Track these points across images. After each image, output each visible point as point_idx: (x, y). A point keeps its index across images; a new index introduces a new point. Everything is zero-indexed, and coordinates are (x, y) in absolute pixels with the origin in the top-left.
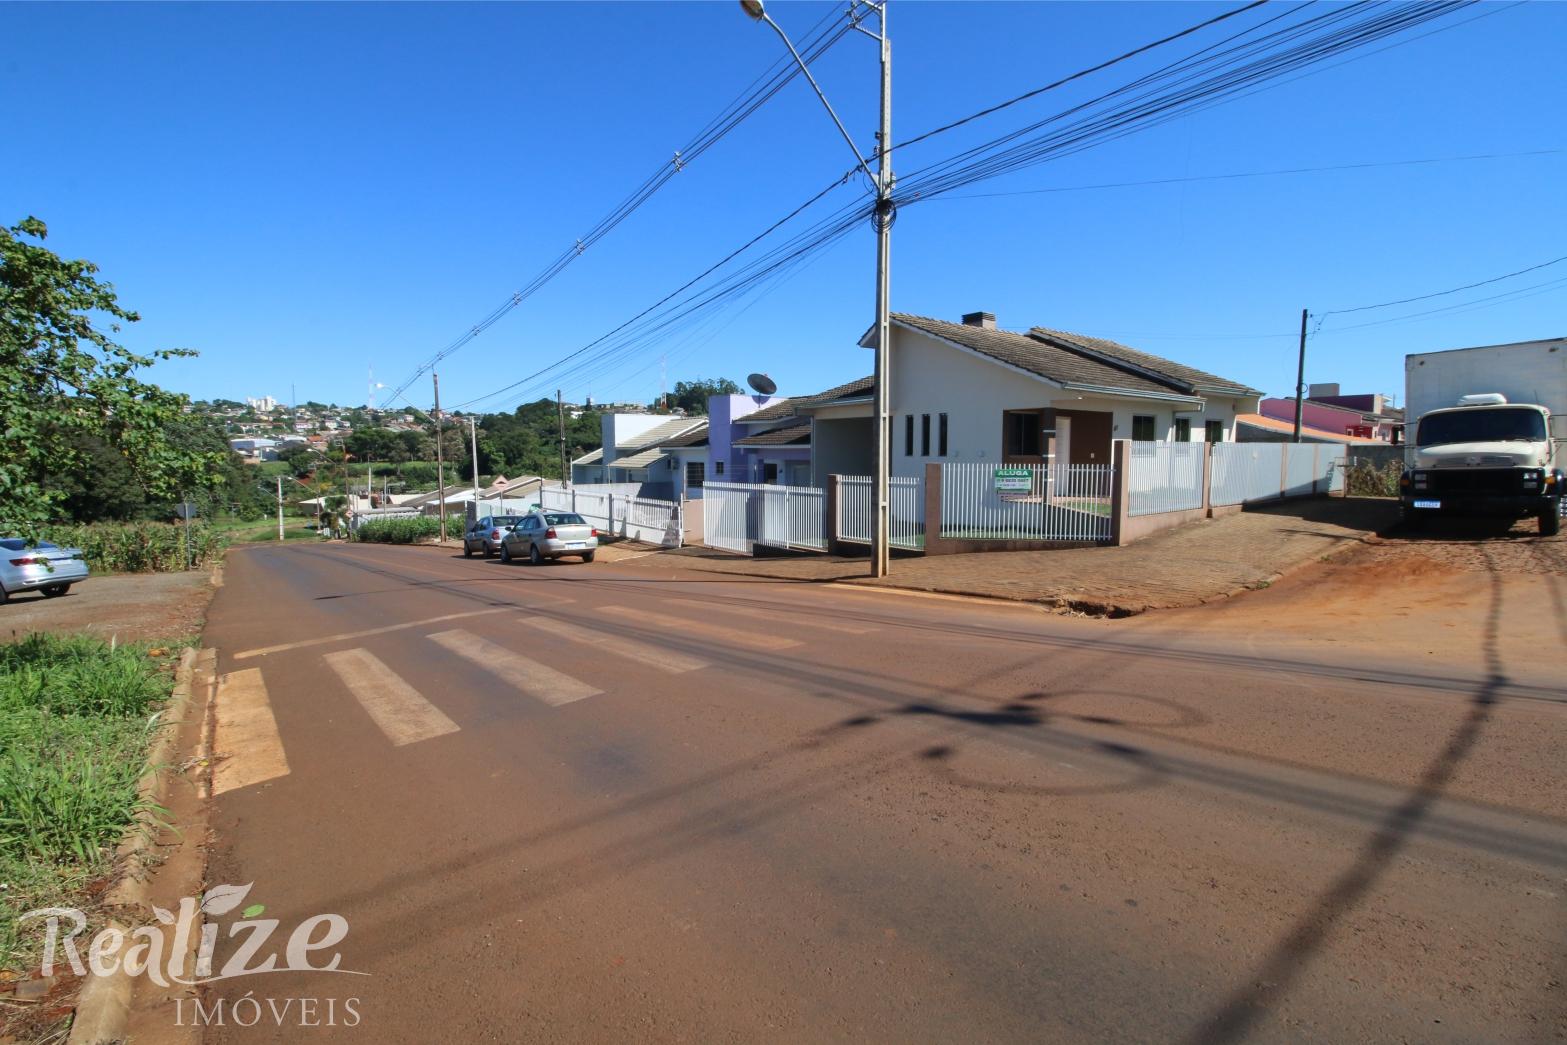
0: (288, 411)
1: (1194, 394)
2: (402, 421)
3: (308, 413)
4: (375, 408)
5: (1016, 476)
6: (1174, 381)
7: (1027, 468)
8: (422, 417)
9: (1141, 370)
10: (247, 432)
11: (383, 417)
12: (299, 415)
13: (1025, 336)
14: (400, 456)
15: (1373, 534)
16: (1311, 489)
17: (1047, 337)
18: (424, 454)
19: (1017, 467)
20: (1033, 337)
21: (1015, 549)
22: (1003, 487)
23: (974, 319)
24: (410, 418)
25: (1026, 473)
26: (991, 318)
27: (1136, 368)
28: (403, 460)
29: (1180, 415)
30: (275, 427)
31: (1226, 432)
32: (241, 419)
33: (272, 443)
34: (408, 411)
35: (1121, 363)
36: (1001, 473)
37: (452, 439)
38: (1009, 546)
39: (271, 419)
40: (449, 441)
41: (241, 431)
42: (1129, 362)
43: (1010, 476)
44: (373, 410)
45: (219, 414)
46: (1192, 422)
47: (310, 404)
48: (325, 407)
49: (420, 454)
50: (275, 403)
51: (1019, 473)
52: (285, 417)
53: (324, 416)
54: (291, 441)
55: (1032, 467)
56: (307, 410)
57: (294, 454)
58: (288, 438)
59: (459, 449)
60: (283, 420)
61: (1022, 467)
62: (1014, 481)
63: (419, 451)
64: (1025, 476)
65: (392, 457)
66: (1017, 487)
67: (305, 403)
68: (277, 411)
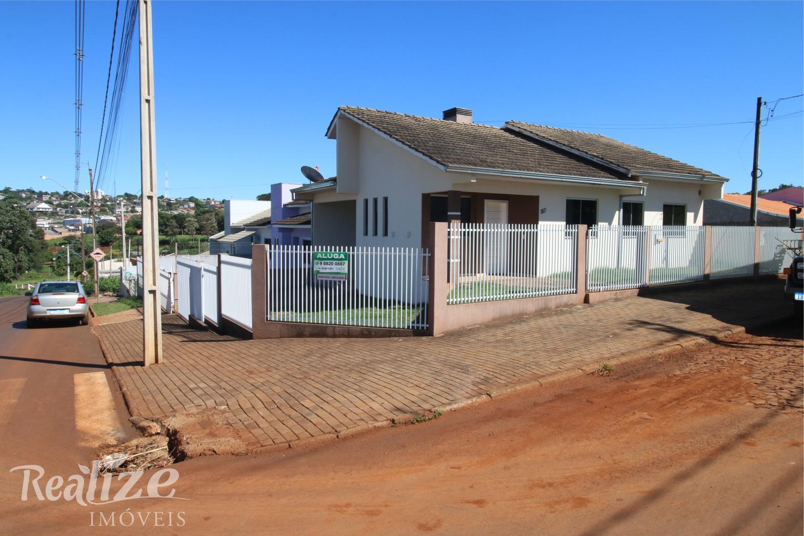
0: (111, 200)
1: (634, 178)
2: (186, 206)
3: (125, 201)
4: (169, 197)
5: (333, 259)
6: (614, 167)
7: (344, 250)
8: (201, 204)
9: (588, 157)
10: (83, 213)
11: (174, 204)
12: (118, 202)
13: (501, 129)
14: (173, 231)
15: (743, 329)
16: (751, 272)
17: (517, 130)
18: (189, 230)
19: (335, 250)
20: (507, 130)
21: (334, 336)
22: (321, 271)
23: (450, 114)
24: (192, 205)
25: (342, 256)
26: (467, 113)
27: (584, 155)
28: (174, 234)
29: (626, 199)
30: (101, 210)
31: (690, 216)
32: (80, 205)
33: (91, 221)
34: (191, 199)
35: (573, 151)
36: (319, 256)
37: (208, 219)
38: (329, 332)
39: (100, 204)
40: (207, 221)
41: (78, 213)
42: (579, 150)
43: (328, 259)
44: (168, 199)
45: (65, 201)
46: (645, 206)
47: (126, 194)
48: (136, 196)
49: (186, 230)
50: (103, 194)
51: (336, 256)
52: (109, 203)
53: (135, 203)
54: (104, 220)
55: (349, 250)
56: (124, 199)
57: (103, 229)
58: (103, 218)
59: (213, 227)
60: (107, 206)
61: (340, 250)
62: (332, 264)
63: (184, 227)
64: (342, 259)
65: (167, 232)
66: (334, 271)
67: (123, 194)
68: (104, 199)
